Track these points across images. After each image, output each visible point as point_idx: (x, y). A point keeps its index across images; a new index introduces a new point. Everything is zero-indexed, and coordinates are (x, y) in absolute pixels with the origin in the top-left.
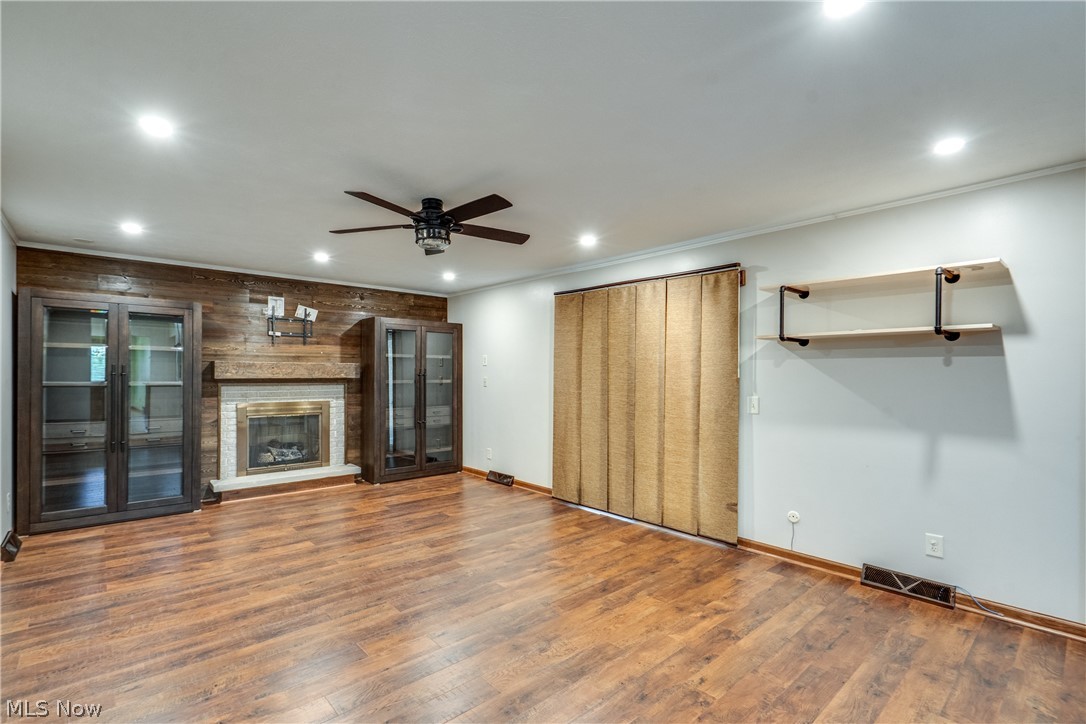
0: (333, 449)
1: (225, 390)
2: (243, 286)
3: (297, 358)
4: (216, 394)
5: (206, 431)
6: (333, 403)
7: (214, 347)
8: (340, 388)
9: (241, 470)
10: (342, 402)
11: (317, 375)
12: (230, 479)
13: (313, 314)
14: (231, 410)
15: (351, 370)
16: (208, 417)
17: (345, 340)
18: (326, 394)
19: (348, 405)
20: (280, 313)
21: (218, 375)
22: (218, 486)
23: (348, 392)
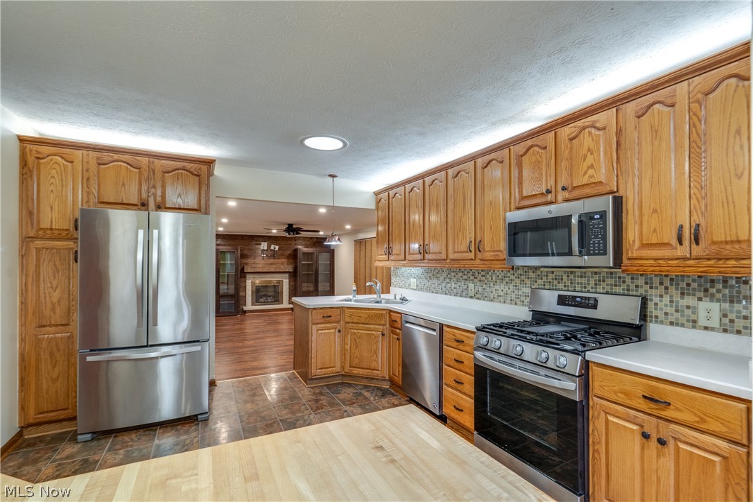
0: (284, 298)
1: (248, 276)
2: (253, 239)
3: (271, 264)
4: (245, 277)
5: (242, 289)
6: (284, 280)
7: (244, 261)
8: (287, 275)
9: (253, 304)
10: (288, 280)
11: (278, 270)
12: (249, 306)
13: (277, 248)
14: (250, 283)
15: (290, 268)
16: (242, 285)
17: (289, 257)
18: (282, 277)
19: (290, 282)
20: (266, 248)
21: (245, 271)
22: (245, 308)
23: (290, 277)
